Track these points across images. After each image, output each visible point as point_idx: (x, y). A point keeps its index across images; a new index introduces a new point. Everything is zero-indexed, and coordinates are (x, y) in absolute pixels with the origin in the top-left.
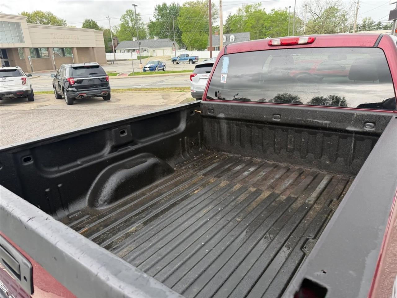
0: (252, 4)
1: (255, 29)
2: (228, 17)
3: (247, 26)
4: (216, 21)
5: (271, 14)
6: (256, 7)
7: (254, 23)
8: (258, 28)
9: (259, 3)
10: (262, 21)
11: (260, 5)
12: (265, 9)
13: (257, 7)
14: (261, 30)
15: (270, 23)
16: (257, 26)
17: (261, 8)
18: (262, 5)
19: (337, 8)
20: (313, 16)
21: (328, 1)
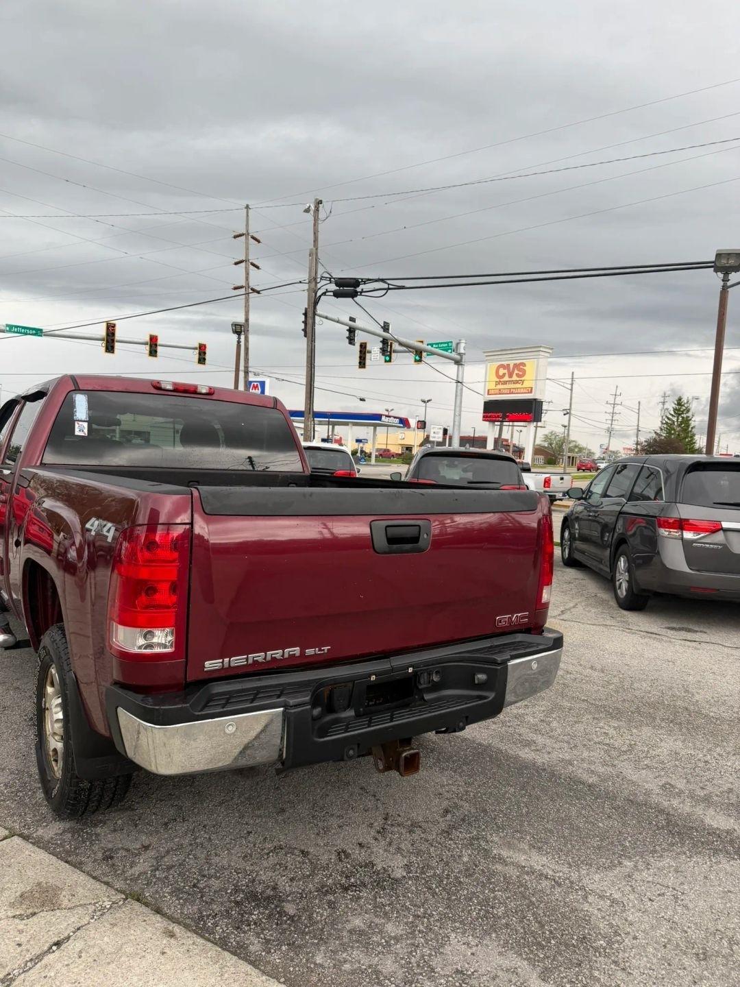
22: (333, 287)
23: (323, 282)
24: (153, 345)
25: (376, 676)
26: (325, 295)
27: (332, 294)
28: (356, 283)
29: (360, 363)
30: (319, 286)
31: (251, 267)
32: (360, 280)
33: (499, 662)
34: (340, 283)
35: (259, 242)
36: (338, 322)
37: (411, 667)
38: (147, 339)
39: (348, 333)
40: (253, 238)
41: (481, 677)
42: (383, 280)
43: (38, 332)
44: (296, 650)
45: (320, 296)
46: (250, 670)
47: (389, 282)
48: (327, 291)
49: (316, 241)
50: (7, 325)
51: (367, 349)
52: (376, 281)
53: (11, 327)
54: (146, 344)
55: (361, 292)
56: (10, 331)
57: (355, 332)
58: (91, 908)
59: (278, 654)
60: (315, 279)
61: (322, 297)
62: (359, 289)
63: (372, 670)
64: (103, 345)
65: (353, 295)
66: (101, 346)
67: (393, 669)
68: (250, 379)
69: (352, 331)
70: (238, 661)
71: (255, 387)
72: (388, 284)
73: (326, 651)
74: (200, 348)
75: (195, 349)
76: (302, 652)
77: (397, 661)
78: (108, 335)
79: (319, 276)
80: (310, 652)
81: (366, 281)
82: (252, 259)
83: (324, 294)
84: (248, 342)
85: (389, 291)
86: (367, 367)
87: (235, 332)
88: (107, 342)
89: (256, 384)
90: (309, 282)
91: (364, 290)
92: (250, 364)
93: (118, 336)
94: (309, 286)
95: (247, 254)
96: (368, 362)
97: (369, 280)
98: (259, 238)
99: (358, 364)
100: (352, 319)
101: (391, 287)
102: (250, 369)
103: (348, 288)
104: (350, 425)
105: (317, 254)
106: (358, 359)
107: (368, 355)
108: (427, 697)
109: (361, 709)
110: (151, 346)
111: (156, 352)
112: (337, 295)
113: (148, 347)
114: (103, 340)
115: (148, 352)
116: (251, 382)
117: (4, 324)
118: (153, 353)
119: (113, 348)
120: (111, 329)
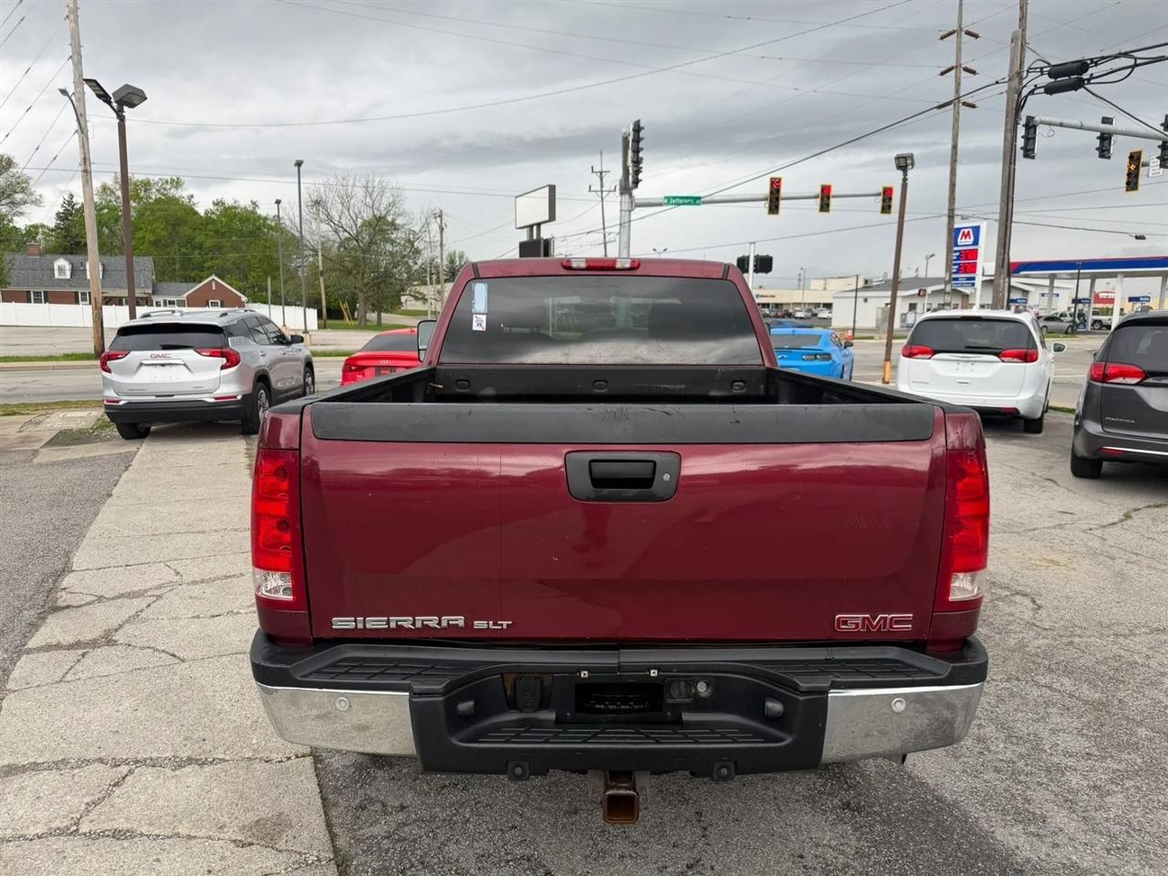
0: (151, 178)
1: (168, 250)
2: (62, 206)
3: (139, 239)
4: (22, 213)
5: (213, 213)
6: (165, 189)
7: (163, 233)
8: (176, 246)
9: (175, 178)
10: (185, 231)
11: (177, 183)
12: (192, 196)
13: (170, 189)
14: (185, 254)
15: (213, 237)
16: (174, 242)
17: (182, 194)
18: (185, 186)
19: (394, 220)
20: (336, 231)
21: (368, 200)
22: (1046, 80)
23: (1032, 75)
24: (825, 197)
25: (589, 672)
26: (1033, 94)
27: (1042, 90)
28: (1083, 66)
29: (1128, 183)
30: (1025, 82)
31: (964, 74)
32: (1089, 62)
33: (802, 689)
34: (1056, 72)
35: (976, 36)
36: (1080, 128)
37: (655, 668)
38: (818, 191)
39: (1098, 141)
40: (968, 33)
41: (775, 706)
42: (1126, 55)
43: (695, 201)
44: (460, 621)
45: (1026, 97)
46: (417, 636)
47: (1135, 54)
48: (1036, 88)
49: (1023, 18)
50: (665, 198)
51: (1142, 160)
52: (1116, 57)
53: (668, 198)
54: (816, 197)
55: (1089, 80)
56: (668, 204)
57: (1111, 138)
58: (295, 857)
59: (432, 621)
60: (1019, 74)
61: (1029, 97)
62: (1086, 76)
63: (585, 663)
64: (767, 205)
65: (1078, 84)
66: (764, 206)
67: (620, 667)
68: (956, 226)
69: (1105, 139)
70: (375, 623)
71: (966, 235)
72: (1136, 59)
73: (505, 627)
74: (884, 193)
75: (878, 195)
76: (469, 624)
77: (630, 657)
78: (771, 192)
79: (1026, 68)
80: (480, 624)
81: (1095, 62)
82: (965, 63)
83: (1032, 92)
84: (955, 175)
85: (1136, 69)
86: (1140, 188)
87: (899, 167)
88: (771, 201)
89: (966, 231)
90: (1010, 80)
91: (1094, 75)
92: (956, 206)
93: (784, 191)
94: (1009, 86)
95: (958, 58)
96: (1141, 180)
97: (1103, 58)
98: (975, 32)
99: (1125, 185)
100: (1106, 120)
101: (1139, 61)
102: (956, 212)
103: (1070, 77)
104: (1119, 276)
105: (1023, 37)
106: (1126, 177)
107: (1143, 171)
108: (686, 717)
109: (569, 714)
110: (822, 199)
111: (828, 205)
112: (1050, 90)
113: (818, 201)
114: (765, 199)
115: (818, 207)
116: (959, 229)
117: (662, 196)
118: (825, 207)
119: (777, 207)
120: (775, 185)
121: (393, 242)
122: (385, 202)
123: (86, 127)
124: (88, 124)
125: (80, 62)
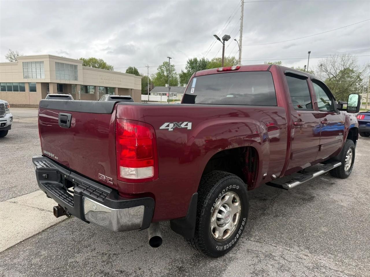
11: (280, 63)
19: (353, 69)
20: (328, 75)
21: (343, 63)
25: (66, 176)
37: (74, 179)
67: (69, 176)
73: (57, 159)
76: (54, 157)
121: (351, 77)
122: (349, 63)
123: (241, 49)
124: (242, 48)
125: (242, 31)
